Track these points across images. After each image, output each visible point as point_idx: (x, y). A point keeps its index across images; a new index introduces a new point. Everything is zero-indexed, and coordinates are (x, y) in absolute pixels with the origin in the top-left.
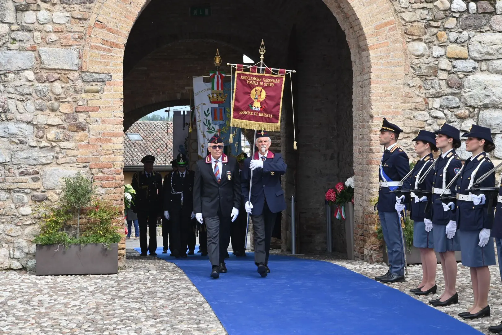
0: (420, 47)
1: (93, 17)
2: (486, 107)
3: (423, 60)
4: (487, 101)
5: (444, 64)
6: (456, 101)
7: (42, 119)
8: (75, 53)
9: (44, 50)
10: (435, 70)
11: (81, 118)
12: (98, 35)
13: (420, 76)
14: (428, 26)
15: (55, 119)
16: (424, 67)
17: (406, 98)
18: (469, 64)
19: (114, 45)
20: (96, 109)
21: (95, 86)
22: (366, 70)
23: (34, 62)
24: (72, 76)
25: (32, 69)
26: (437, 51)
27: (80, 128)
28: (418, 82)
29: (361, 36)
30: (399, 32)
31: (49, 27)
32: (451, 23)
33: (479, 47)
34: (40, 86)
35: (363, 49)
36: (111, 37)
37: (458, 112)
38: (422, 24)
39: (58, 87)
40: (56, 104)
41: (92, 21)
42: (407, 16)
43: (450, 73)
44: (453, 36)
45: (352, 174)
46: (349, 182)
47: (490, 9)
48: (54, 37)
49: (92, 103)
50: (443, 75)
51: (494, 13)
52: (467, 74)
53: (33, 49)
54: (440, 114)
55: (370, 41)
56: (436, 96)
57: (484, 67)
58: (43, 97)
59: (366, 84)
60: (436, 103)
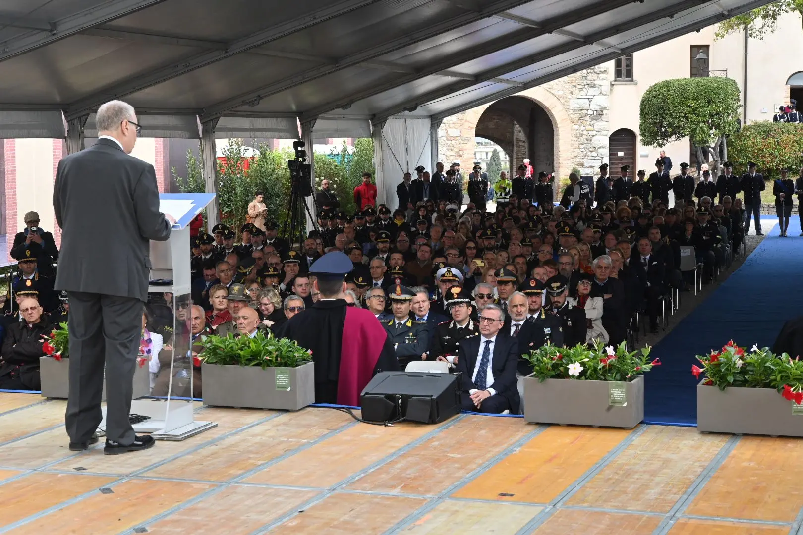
0: (577, 127)
1: (465, 119)
2: (600, 148)
3: (578, 131)
4: (600, 145)
5: (585, 133)
6: (589, 146)
7: (448, 153)
8: (459, 131)
9: (449, 130)
10: (582, 135)
11: (461, 152)
12: (467, 125)
13: (577, 137)
14: (579, 120)
15: (452, 153)
16: (578, 134)
17: (572, 145)
18: (594, 133)
19: (472, 128)
20: (466, 149)
21: (466, 142)
22: (558, 135)
23: (446, 134)
24: (458, 138)
25: (445, 136)
26: (583, 128)
27: (461, 156)
28: (576, 139)
29: (556, 123)
30: (570, 122)
31: (451, 122)
32: (588, 118)
33: (597, 127)
34: (447, 142)
35: (557, 127)
36: (471, 125)
37: (590, 149)
38: (577, 119)
39: (453, 142)
40: (452, 148)
41: (464, 120)
42: (572, 116)
43: (587, 136)
44: (588, 123)
45: (553, 171)
46: (553, 174)
47: (601, 113)
48: (452, 126)
49: (465, 147)
50: (586, 137)
51: (603, 115)
52: (593, 136)
53: (446, 130)
54: (584, 150)
55: (559, 125)
56: (583, 144)
57: (599, 133)
58: (449, 146)
59: (558, 139)
60: (582, 146)
